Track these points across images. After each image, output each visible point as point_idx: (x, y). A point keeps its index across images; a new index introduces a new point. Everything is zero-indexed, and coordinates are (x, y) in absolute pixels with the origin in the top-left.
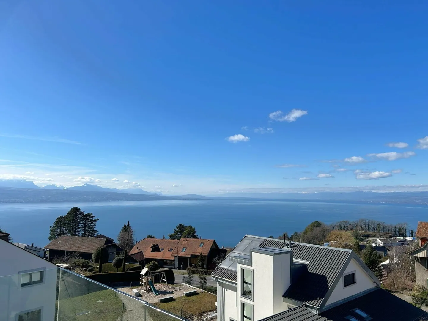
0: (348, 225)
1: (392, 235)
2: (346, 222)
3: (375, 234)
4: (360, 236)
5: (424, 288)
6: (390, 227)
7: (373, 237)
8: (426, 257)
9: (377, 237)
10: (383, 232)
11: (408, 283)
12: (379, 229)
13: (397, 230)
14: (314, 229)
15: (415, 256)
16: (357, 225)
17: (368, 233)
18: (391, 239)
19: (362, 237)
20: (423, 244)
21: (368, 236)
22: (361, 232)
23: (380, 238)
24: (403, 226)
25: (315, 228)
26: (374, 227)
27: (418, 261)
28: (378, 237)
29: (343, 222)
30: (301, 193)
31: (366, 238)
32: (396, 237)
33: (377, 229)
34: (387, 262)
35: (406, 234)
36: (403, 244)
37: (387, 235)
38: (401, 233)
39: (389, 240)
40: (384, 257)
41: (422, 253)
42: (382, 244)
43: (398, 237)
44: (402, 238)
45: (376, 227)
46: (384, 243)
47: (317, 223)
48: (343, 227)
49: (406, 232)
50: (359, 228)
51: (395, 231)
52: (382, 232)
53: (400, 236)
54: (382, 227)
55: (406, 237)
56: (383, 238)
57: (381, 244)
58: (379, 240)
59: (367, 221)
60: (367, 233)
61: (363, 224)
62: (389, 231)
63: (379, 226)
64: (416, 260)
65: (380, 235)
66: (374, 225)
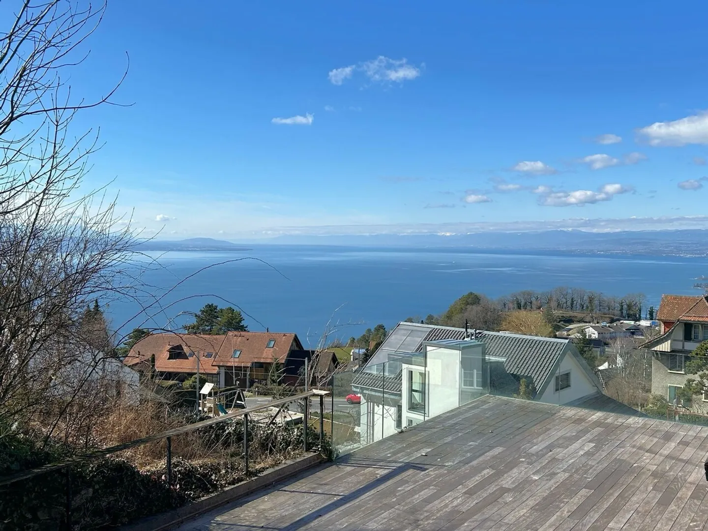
0: (533, 299)
1: (615, 318)
2: (529, 294)
3: (582, 315)
4: (556, 320)
5: (664, 399)
6: (613, 303)
7: (579, 322)
8: (669, 351)
9: (586, 322)
10: (598, 312)
11: (640, 393)
12: (592, 306)
13: (625, 307)
14: (466, 309)
15: (653, 349)
16: (549, 301)
17: (571, 313)
18: (612, 324)
19: (559, 322)
20: (666, 331)
21: (570, 321)
22: (557, 313)
23: (591, 324)
24: (637, 300)
25: (469, 307)
26: (583, 304)
27: (657, 359)
28: (590, 322)
29: (524, 293)
30: (439, 234)
31: (567, 324)
32: (622, 321)
33: (587, 307)
34: (605, 366)
35: (640, 315)
36: (633, 333)
37: (606, 317)
38: (632, 313)
39: (609, 327)
40: (599, 357)
41: (664, 344)
42: (595, 335)
43: (625, 322)
44: (632, 323)
45: (587, 303)
46: (599, 334)
47: (472, 296)
48: (522, 304)
49: (640, 311)
50: (554, 304)
51: (622, 309)
52: (596, 313)
53: (630, 319)
54: (596, 302)
55: (639, 319)
56: (598, 323)
57: (593, 335)
58: (591, 328)
59: (570, 291)
60: (568, 315)
61: (562, 296)
62: (610, 310)
63: (591, 300)
64: (654, 356)
65: (592, 317)
66: (582, 299)
